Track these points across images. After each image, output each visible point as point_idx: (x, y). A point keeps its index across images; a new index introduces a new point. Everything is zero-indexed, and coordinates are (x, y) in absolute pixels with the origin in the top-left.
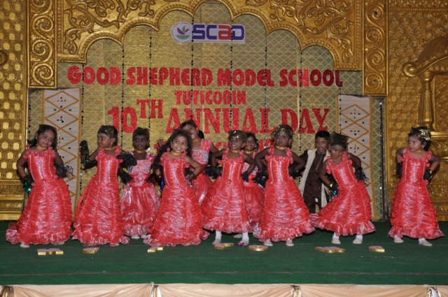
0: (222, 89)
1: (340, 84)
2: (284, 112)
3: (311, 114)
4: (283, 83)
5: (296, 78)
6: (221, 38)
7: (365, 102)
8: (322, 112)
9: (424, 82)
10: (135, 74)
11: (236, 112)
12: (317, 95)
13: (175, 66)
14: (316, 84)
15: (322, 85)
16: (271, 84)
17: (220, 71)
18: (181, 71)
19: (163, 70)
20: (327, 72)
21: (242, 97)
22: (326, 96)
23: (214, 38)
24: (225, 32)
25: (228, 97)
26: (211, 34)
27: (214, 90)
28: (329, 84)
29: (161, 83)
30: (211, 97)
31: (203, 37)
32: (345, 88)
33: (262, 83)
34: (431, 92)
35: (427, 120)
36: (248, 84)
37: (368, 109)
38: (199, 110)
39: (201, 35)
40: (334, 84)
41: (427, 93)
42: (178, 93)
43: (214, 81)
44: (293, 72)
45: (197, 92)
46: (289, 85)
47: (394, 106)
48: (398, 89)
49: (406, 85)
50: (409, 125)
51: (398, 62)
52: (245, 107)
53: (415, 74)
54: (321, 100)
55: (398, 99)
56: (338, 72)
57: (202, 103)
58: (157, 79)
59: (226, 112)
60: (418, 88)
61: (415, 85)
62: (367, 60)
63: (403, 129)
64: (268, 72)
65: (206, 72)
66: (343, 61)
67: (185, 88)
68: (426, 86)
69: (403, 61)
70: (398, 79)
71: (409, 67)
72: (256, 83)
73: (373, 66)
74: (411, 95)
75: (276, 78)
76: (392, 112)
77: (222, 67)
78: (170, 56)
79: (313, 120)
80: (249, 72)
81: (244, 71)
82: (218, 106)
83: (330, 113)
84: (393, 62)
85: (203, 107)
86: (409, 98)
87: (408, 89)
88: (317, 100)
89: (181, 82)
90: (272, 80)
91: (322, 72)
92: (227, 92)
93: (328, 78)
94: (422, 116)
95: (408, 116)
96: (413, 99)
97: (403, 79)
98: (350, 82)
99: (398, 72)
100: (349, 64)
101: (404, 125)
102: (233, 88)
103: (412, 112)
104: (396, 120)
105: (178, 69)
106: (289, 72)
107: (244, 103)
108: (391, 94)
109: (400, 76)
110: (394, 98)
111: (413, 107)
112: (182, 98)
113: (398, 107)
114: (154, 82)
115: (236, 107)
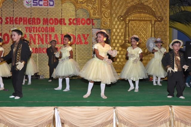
0: (45, 26)
1: (93, 24)
3: (82, 36)
4: (70, 24)
5: (75, 22)
6: (44, 5)
8: (86, 36)
9: (126, 24)
10: (8, 20)
11: (50, 36)
12: (84, 29)
13: (25, 16)
14: (84, 24)
15: (86, 25)
16: (65, 24)
17: (44, 19)
18: (28, 19)
19: (20, 18)
20: (89, 19)
21: (53, 30)
22: (87, 29)
23: (42, 5)
24: (46, 3)
25: (46, 30)
26: (40, 4)
27: (41, 27)
28: (89, 24)
29: (19, 24)
30: (40, 30)
31: (37, 5)
32: (96, 26)
33: (61, 24)
34: (129, 27)
35: (127, 39)
36: (55, 24)
38: (35, 35)
39: (36, 4)
40: (91, 24)
41: (127, 28)
42: (26, 28)
43: (42, 22)
44: (74, 20)
45: (34, 28)
46: (72, 25)
47: (114, 33)
48: (116, 27)
49: (119, 25)
50: (120, 41)
51: (116, 15)
52: (54, 33)
53: (122, 20)
54: (86, 31)
55: (116, 31)
56: (92, 19)
57: (37, 32)
58: (18, 22)
59: (46, 35)
60: (124, 26)
61: (123, 25)
62: (103, 14)
63: (118, 43)
64: (64, 19)
65: (38, 19)
66: (93, 15)
67: (29, 26)
68: (127, 25)
69: (118, 15)
70: (116, 23)
71: (120, 18)
72: (59, 24)
73: (105, 17)
74: (121, 29)
75: (67, 22)
76: (113, 36)
77: (45, 17)
78: (23, 12)
79: (82, 39)
80: (56, 19)
81: (54, 19)
82: (43, 33)
83: (89, 36)
84: (114, 15)
85: (37, 33)
86: (120, 30)
87: (120, 26)
88: (84, 31)
89: (28, 23)
90: (66, 22)
91: (86, 19)
92: (47, 28)
93: (88, 22)
94: (125, 37)
95: (120, 37)
96: (122, 30)
97: (118, 22)
98: (98, 24)
99: (116, 19)
100: (96, 16)
101: (118, 41)
102: (49, 26)
103: (122, 36)
104: (115, 39)
105: (26, 18)
106: (72, 19)
107: (54, 32)
108: (113, 28)
109: (117, 21)
110: (114, 30)
111: (122, 34)
112: (28, 29)
113: (116, 34)
114: (17, 23)
115: (50, 33)
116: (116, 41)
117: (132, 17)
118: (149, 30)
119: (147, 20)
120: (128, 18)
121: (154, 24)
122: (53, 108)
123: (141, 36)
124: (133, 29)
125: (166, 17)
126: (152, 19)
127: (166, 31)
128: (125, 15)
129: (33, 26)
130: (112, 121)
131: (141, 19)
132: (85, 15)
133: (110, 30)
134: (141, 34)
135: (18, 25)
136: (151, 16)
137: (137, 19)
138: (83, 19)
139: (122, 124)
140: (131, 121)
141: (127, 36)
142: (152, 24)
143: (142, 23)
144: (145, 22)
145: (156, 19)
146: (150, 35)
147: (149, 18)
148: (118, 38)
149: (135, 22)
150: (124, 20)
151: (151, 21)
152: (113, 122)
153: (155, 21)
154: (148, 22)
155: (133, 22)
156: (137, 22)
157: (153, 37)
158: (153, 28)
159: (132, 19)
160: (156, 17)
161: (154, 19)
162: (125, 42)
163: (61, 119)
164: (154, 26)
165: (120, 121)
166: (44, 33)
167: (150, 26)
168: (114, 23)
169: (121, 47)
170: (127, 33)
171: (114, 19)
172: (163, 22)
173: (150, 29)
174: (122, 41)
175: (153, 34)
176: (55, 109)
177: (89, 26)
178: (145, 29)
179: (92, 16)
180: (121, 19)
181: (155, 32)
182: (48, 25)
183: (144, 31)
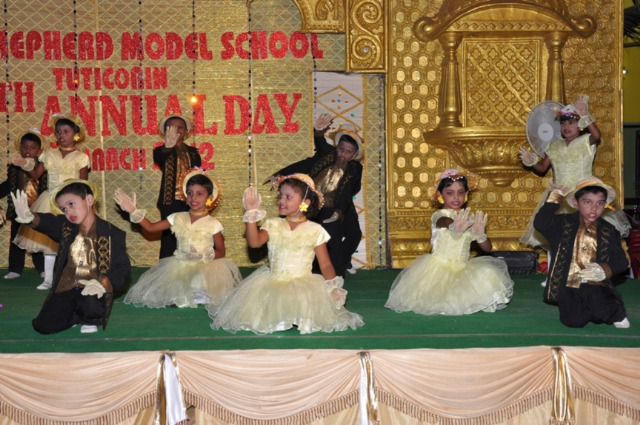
0: (130, 65)
1: (318, 54)
2: (229, 100)
3: (273, 103)
4: (226, 55)
5: (246, 46)
7: (355, 83)
8: (290, 100)
9: (447, 49)
11: (152, 101)
12: (282, 73)
13: (52, 27)
14: (278, 54)
15: (289, 57)
16: (208, 56)
17: (126, 36)
18: (62, 37)
19: (34, 35)
20: (298, 35)
21: (161, 79)
22: (295, 72)
25: (135, 79)
27: (116, 67)
28: (300, 54)
29: (30, 56)
30: (111, 78)
32: (328, 60)
33: (192, 55)
34: (457, 64)
35: (451, 109)
36: (170, 57)
37: (360, 94)
38: (92, 99)
40: (309, 55)
41: (452, 66)
42: (58, 72)
43: (117, 52)
44: (241, 38)
45: (87, 72)
46: (236, 57)
47: (401, 88)
48: (408, 61)
49: (419, 54)
50: (424, 118)
51: (408, 16)
52: (166, 93)
53: (431, 37)
54: (289, 80)
55: (408, 77)
56: (314, 36)
57: (98, 87)
58: (25, 50)
59: (136, 101)
60: (439, 60)
61: (435, 53)
62: (354, 15)
63: (416, 123)
64: (203, 36)
65: (103, 37)
66: (317, 17)
67: (68, 64)
68: (450, 56)
69: (415, 16)
70: (408, 45)
71: (423, 27)
72: (184, 55)
73: (365, 25)
74: (428, 69)
75: (215, 46)
76: (397, 97)
77: (128, 29)
78: (44, 12)
79: (276, 112)
80: (173, 37)
81: (163, 36)
82: (123, 92)
83: (302, 99)
84: (400, 18)
85: (100, 93)
86: (424, 75)
87: (423, 60)
88: (282, 81)
89: (63, 54)
90: (209, 49)
91: (288, 35)
92: (137, 70)
93: (299, 46)
94: (443, 103)
95: (424, 104)
96: (432, 76)
97: (416, 45)
98: (337, 51)
99: (408, 33)
100: (326, 22)
101: (416, 118)
102: (147, 62)
103: (430, 96)
104: (404, 111)
105: (57, 34)
106: (235, 36)
107: (164, 85)
108: (398, 68)
109: (412, 40)
110: (400, 76)
111: (431, 89)
112: (64, 79)
113: (408, 89)
114: (19, 55)
115: (152, 93)
116: (408, 119)
117: (469, 21)
118: (541, 70)
119: (530, 34)
120: (452, 28)
121: (561, 46)
122: (157, 354)
123: (509, 96)
124: (474, 70)
125: (611, 17)
126: (551, 28)
127: (612, 75)
128: (441, 14)
129: (82, 65)
130: (354, 397)
131: (507, 28)
132: (285, 16)
133: (383, 76)
134: (510, 87)
135: (23, 61)
136: (546, 17)
137: (490, 29)
138: (277, 36)
139: (391, 410)
140: (420, 398)
141: (452, 99)
142: (551, 48)
143: (511, 43)
144: (524, 41)
145: (568, 29)
146: (545, 92)
147: (539, 22)
148: (416, 104)
149: (484, 42)
150: (439, 34)
151: (547, 35)
152: (357, 400)
153: (565, 36)
154: (537, 40)
155: (475, 42)
156: (493, 42)
157: (556, 97)
158: (556, 64)
159: (471, 29)
160: (566, 19)
161: (561, 26)
162: (445, 121)
163: (185, 393)
164: (560, 57)
165: (383, 397)
166: (128, 91)
167: (546, 56)
168: (400, 47)
169: (427, 142)
170: (452, 86)
171: (400, 32)
172: (596, 36)
173: (545, 68)
174: (431, 118)
175: (556, 85)
176: (163, 358)
177: (302, 60)
178: (523, 70)
179: (313, 21)
180: (428, 29)
181: (562, 78)
182: (141, 58)
183: (519, 77)
